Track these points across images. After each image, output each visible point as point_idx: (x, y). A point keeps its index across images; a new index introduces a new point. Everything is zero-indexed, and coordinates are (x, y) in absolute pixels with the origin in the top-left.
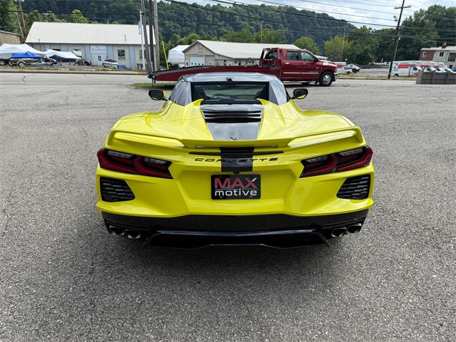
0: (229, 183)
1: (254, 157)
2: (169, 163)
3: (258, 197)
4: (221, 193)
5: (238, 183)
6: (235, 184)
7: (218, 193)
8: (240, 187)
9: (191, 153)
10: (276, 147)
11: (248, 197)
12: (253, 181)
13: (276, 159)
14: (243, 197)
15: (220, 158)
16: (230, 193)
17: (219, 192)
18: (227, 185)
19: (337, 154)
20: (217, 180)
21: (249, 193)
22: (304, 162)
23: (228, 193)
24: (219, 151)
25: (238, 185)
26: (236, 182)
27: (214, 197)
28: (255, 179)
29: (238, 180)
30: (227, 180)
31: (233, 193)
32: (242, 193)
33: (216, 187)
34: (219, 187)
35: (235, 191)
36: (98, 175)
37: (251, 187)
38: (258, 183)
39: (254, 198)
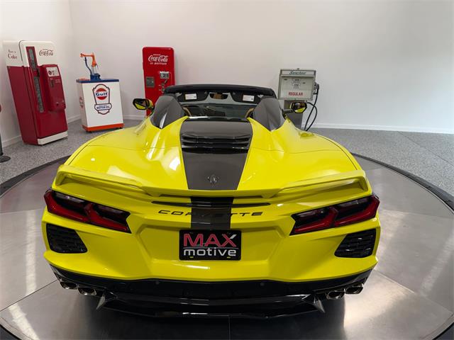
0: (202, 239)
1: (233, 210)
2: (127, 214)
3: (238, 257)
4: (192, 252)
5: (213, 240)
6: (209, 241)
7: (187, 252)
8: (215, 246)
9: (154, 202)
10: (260, 197)
11: (225, 258)
12: (232, 237)
13: (260, 214)
14: (219, 258)
15: (190, 210)
16: (202, 252)
17: (189, 251)
18: (199, 243)
19: (336, 206)
20: (187, 236)
21: (227, 252)
22: (295, 216)
23: (200, 252)
24: (189, 201)
25: (212, 243)
26: (210, 238)
27: (183, 257)
28: (234, 236)
29: (213, 236)
30: (200, 236)
31: (207, 252)
32: (218, 252)
33: (185, 244)
34: (189, 245)
35: (209, 250)
36: (44, 222)
37: (229, 245)
38: (238, 241)
39: (233, 259)
